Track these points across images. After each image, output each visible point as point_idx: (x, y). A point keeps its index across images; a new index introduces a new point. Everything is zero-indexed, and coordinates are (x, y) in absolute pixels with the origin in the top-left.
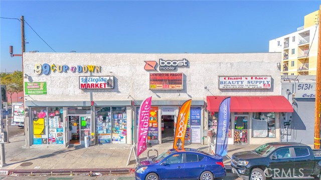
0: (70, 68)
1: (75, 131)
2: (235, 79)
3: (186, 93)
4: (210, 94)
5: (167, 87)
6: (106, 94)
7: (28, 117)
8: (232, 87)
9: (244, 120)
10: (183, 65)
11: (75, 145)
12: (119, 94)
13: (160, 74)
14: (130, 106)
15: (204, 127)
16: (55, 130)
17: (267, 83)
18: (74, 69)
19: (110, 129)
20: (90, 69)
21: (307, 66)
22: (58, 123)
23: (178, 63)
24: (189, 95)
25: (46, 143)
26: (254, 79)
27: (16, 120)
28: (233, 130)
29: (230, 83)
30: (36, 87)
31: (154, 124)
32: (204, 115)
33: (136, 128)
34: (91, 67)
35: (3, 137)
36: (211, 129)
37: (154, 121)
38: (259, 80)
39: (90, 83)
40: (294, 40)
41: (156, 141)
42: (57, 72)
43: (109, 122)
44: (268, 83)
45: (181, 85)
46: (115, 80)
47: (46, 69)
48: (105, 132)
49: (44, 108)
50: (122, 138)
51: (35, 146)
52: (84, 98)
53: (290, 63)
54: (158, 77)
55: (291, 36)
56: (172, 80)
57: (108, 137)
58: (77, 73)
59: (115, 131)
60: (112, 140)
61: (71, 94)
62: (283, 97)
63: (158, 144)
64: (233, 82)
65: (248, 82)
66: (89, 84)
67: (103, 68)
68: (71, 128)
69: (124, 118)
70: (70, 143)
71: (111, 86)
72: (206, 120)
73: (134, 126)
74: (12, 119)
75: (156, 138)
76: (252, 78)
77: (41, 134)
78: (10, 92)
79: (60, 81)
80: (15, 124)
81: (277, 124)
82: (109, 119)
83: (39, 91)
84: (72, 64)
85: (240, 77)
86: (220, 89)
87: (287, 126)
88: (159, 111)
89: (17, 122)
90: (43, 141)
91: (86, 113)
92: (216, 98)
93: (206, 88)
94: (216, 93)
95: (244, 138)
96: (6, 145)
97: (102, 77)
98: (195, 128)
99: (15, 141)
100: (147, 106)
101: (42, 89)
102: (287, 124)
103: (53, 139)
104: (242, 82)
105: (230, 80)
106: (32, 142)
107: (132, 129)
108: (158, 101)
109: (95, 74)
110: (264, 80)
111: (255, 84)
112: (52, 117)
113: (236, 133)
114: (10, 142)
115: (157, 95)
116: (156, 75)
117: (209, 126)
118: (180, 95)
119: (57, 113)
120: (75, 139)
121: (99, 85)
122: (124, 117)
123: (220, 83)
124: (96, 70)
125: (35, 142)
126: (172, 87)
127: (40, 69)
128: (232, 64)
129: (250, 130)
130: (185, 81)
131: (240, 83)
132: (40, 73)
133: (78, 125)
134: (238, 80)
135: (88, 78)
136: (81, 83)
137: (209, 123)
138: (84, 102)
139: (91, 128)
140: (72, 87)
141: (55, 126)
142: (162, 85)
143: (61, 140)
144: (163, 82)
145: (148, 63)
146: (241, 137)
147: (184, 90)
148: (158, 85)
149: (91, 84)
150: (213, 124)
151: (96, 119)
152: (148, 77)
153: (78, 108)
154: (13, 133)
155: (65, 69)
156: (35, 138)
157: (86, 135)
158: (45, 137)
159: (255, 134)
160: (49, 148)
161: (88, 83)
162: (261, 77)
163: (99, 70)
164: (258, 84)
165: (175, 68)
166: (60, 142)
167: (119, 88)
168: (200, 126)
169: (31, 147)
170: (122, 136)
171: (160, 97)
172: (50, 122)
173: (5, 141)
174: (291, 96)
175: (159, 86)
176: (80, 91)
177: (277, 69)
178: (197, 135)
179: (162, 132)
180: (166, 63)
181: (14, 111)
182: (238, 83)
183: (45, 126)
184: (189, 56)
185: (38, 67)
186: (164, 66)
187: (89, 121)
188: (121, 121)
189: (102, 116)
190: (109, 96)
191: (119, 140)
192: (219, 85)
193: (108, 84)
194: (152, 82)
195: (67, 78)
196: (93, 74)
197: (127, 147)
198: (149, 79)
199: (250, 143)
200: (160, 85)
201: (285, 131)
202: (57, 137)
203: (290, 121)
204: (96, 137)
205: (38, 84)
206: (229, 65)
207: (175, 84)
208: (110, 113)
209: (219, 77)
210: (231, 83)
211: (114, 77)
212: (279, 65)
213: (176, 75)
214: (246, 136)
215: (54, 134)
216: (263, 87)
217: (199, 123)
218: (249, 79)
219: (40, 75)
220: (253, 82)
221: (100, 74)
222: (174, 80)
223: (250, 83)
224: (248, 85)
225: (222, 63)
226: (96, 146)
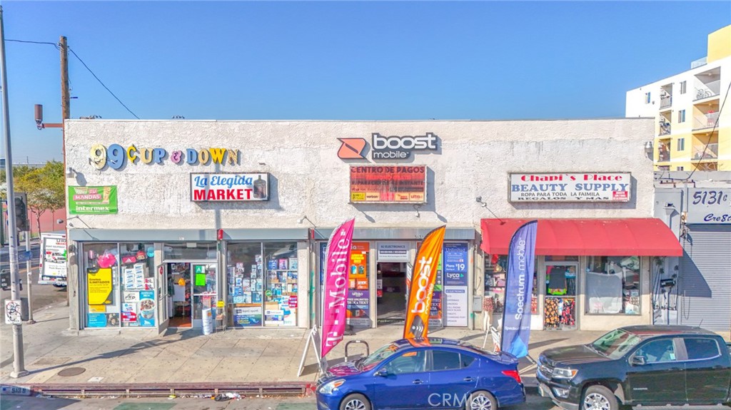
0: (170, 154)
1: (180, 296)
2: (546, 179)
3: (434, 211)
4: (488, 215)
5: (390, 197)
6: (251, 213)
7: (76, 266)
8: (540, 197)
9: (567, 274)
10: (427, 148)
11: (181, 328)
12: (281, 214)
13: (374, 169)
14: (305, 241)
15: (474, 290)
16: (137, 295)
17: (620, 188)
18: (178, 157)
19: (261, 293)
20: (214, 157)
21: (715, 150)
22: (142, 279)
23: (414, 142)
24: (439, 217)
25: (117, 324)
26: (591, 180)
27: (48, 272)
28: (541, 297)
29: (536, 190)
30: (94, 197)
31: (359, 283)
32: (475, 263)
33: (319, 291)
34: (218, 152)
35: (19, 310)
36: (492, 294)
37: (361, 276)
38: (602, 182)
39: (215, 188)
40: (683, 90)
41: (364, 321)
42: (140, 163)
43: (258, 276)
44: (623, 189)
45: (421, 194)
46: (272, 182)
47: (117, 157)
48: (249, 300)
49: (112, 244)
50: (287, 313)
51: (91, 331)
52: (199, 222)
53: (674, 144)
54: (369, 176)
55: (676, 80)
56: (401, 183)
57: (255, 311)
58: (185, 165)
59: (272, 298)
60: (265, 318)
61: (172, 213)
62: (659, 221)
63: (369, 327)
64: (541, 186)
65: (577, 185)
66: (212, 191)
67: (245, 155)
68: (171, 291)
69: (291, 269)
70: (170, 325)
71: (263, 196)
72: (480, 274)
73: (314, 285)
74: (41, 269)
75: (365, 315)
76: (586, 178)
77: (104, 304)
78: (37, 208)
79: (146, 184)
80: (46, 281)
81: (645, 283)
82: (258, 271)
83: (100, 206)
84: (175, 145)
85: (558, 176)
86: (513, 203)
87: (667, 289)
88: (372, 252)
89: (51, 277)
90: (108, 320)
91: (204, 258)
92: (502, 222)
93: (479, 200)
94: (503, 211)
95: (568, 316)
96: (26, 328)
97: (242, 175)
98: (454, 291)
99: (47, 318)
100: (343, 241)
101: (106, 201)
102: (667, 285)
103: (133, 314)
104: (563, 187)
105: (535, 182)
106: (84, 322)
107: (310, 293)
108: (369, 230)
109: (227, 167)
110: (613, 181)
111: (592, 191)
112: (130, 266)
113: (549, 304)
114: (35, 322)
115: (367, 217)
116: (364, 169)
117: (487, 288)
118: (419, 216)
119: (140, 257)
120: (180, 315)
121: (235, 194)
122: (291, 265)
123: (512, 188)
124: (228, 159)
125: (92, 320)
126: (402, 198)
127: (103, 155)
128: (539, 145)
129: (582, 297)
130: (431, 184)
131: (558, 189)
132: (102, 165)
133: (188, 284)
134: (554, 182)
135: (211, 176)
136: (195, 188)
137: (486, 279)
138: (202, 232)
139: (217, 290)
140: (175, 197)
141: (135, 286)
142: (377, 194)
143: (148, 317)
144: (380, 187)
145: (345, 143)
146: (560, 312)
147: (429, 205)
148: (368, 194)
149: (218, 191)
150: (495, 283)
151: (227, 270)
152: (347, 175)
153: (189, 245)
154: (41, 302)
155: (159, 156)
156: (90, 312)
157: (206, 307)
158: (114, 309)
159: (593, 308)
160: (122, 336)
161: (212, 187)
162: (607, 175)
163: (235, 159)
164: (600, 190)
165: (409, 154)
166: (146, 322)
167: (281, 199)
168: (465, 288)
169: (82, 333)
170: (287, 308)
171: (373, 221)
172: (125, 276)
173: (23, 320)
174: (676, 219)
175: (371, 196)
176: (193, 206)
177: (643, 155)
178: (459, 309)
179: (379, 301)
180: (387, 143)
181: (44, 250)
182: (553, 189)
183: (113, 286)
184: (441, 127)
185: (97, 152)
186: (382, 151)
187: (213, 276)
188: (285, 274)
189: (241, 265)
190: (257, 217)
191: (280, 318)
192: (509, 194)
193: (256, 190)
194: (356, 187)
195: (162, 176)
196: (222, 168)
197: (298, 334)
198: (349, 180)
199: (581, 328)
200: (374, 194)
201: (662, 300)
202: (140, 311)
203: (674, 276)
204: (229, 312)
205: (99, 189)
206: (532, 147)
207: (409, 190)
208: (261, 257)
209: (510, 174)
210: (538, 188)
211: (269, 175)
212: (648, 146)
213: (410, 170)
214: (572, 312)
215: (135, 304)
216: (611, 198)
217: (463, 281)
218: (579, 179)
219: (103, 169)
220: (589, 187)
221: (237, 168)
222: (407, 182)
223: (581, 188)
224: (577, 192)
225: (517, 142)
226: (228, 331)
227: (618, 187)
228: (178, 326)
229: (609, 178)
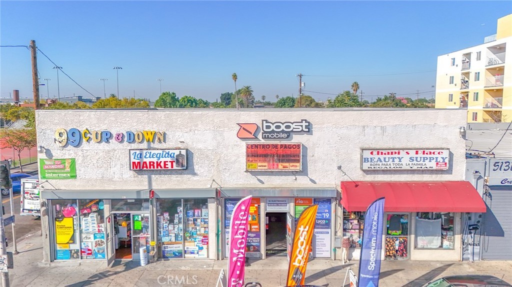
0: (114, 135)
1: (124, 234)
2: (388, 153)
3: (307, 175)
4: (346, 179)
5: (275, 166)
6: (174, 178)
7: (47, 216)
8: (383, 167)
9: (402, 220)
10: (302, 130)
11: (125, 260)
12: (195, 178)
13: (264, 146)
14: (214, 198)
15: (336, 232)
16: (92, 236)
17: (442, 160)
18: (120, 137)
19: (182, 234)
20: (146, 137)
21: (500, 102)
22: (96, 225)
23: (293, 126)
24: (311, 180)
25: (78, 257)
26: (420, 154)
27: (27, 206)
28: (384, 236)
29: (381, 161)
30: (59, 166)
31: (253, 227)
32: (336, 212)
33: (224, 233)
34: (149, 134)
35: (6, 262)
36: (348, 234)
37: (254, 222)
38: (429, 156)
39: (148, 160)
40: (479, 58)
41: (257, 254)
42: (92, 142)
43: (180, 222)
44: (444, 161)
45: (298, 164)
46: (189, 155)
47: (75, 138)
48: (173, 239)
49: (74, 201)
50: (201, 249)
51: (59, 263)
52: (136, 184)
53: (471, 96)
54: (260, 151)
55: (474, 50)
56: (283, 156)
57: (178, 247)
58: (125, 143)
59: (190, 237)
60: (185, 252)
61: (116, 177)
62: (468, 183)
63: (260, 258)
64: (385, 158)
65: (410, 158)
66: (146, 162)
67: (169, 135)
68: (117, 231)
69: (203, 217)
70: (116, 258)
71: (182, 166)
72: (340, 221)
73: (220, 229)
74: (22, 204)
75: (257, 249)
76: (417, 153)
77: (68, 243)
78: (18, 147)
79: (97, 158)
80: (26, 213)
81: (457, 226)
82: (180, 219)
83: (63, 173)
84: (118, 129)
85: (397, 151)
86: (364, 171)
87: (473, 231)
88: (262, 205)
89: (30, 210)
90: (72, 254)
91: (140, 209)
92: (356, 184)
93: (340, 168)
94: (357, 176)
95: (402, 250)
97: (167, 151)
98: (321, 233)
100: (243, 213)
101: (68, 169)
102: (473, 228)
103: (89, 250)
104: (400, 159)
105: (380, 156)
106: (54, 256)
107: (217, 235)
108: (260, 190)
109: (156, 145)
110: (437, 155)
111: (421, 162)
112: (85, 215)
113: (389, 242)
114: (19, 253)
115: (259, 180)
116: (256, 146)
117: (345, 230)
118: (296, 179)
119: (94, 209)
120: (124, 248)
121: (162, 164)
122: (203, 214)
123: (363, 160)
124: (157, 139)
125: (59, 255)
126: (284, 167)
127: (65, 136)
128: (383, 129)
129: (413, 236)
130: (305, 156)
131: (397, 161)
132: (64, 143)
133: (129, 225)
134: (394, 156)
135: (145, 152)
136: (133, 160)
137: (344, 223)
138: (138, 192)
139: (150, 232)
140: (119, 166)
141: (91, 230)
142: (266, 164)
143: (101, 252)
144: (268, 159)
145: (243, 127)
146: (397, 248)
147: (304, 172)
148: (259, 164)
149: (150, 162)
150: (351, 226)
151: (157, 218)
152: (244, 150)
153: (129, 201)
155: (106, 137)
156: (58, 249)
157: (143, 246)
158: (75, 247)
159: (420, 245)
160: (82, 267)
161: (145, 160)
162: (432, 151)
163: (162, 138)
164: (427, 162)
165: (289, 135)
166: (99, 256)
167: (196, 167)
168: (329, 230)
169: (53, 265)
170: (201, 245)
171: (263, 183)
172: (83, 223)
174: (481, 182)
175: (261, 165)
176: (132, 173)
177: (459, 137)
178: (324, 245)
180: (273, 127)
182: (393, 161)
183: (74, 231)
184: (312, 116)
185: (61, 135)
186: (270, 132)
187: (147, 221)
188: (199, 221)
189: (167, 214)
190: (178, 181)
191: (196, 252)
192: (361, 164)
193: (178, 161)
194: (251, 159)
195: (109, 152)
196: (152, 145)
197: (209, 265)
198: (245, 154)
199: (412, 258)
200: (264, 164)
201: (469, 239)
202: (94, 248)
203: (478, 222)
204: (159, 248)
205: (62, 161)
206: (379, 130)
207: (289, 161)
208: (182, 209)
209: (363, 150)
210: (382, 160)
211: (187, 150)
212: (462, 130)
213: (290, 147)
214: (405, 247)
215: (90, 243)
216: (435, 167)
217: (328, 225)
218: (412, 153)
219: (65, 146)
220: (419, 159)
221: (164, 146)
222: (288, 156)
223: (413, 160)
224: (411, 163)
225: (368, 126)
226: (158, 262)
227: (440, 160)
228: (122, 258)
229: (434, 153)
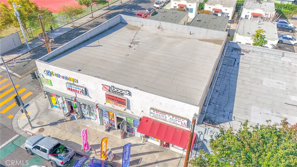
0: (61, 76)
2: (161, 114)
3: (130, 110)
4: (144, 115)
5: (117, 104)
8: (159, 118)
10: (127, 94)
12: (91, 98)
17: (184, 123)
19: (89, 113)
23: (123, 92)
24: (132, 112)
25: (59, 108)
26: (175, 118)
30: (47, 81)
33: (102, 118)
34: (72, 79)
37: (112, 118)
39: (72, 88)
41: (114, 127)
42: (55, 76)
43: (87, 109)
45: (125, 106)
46: (87, 90)
47: (49, 73)
48: (86, 114)
51: (54, 109)
54: (111, 97)
56: (119, 101)
57: (88, 116)
58: (65, 80)
59: (92, 115)
60: (91, 118)
63: (115, 129)
67: (79, 81)
70: (70, 113)
71: (84, 94)
73: (100, 116)
77: (55, 104)
79: (57, 82)
83: (49, 83)
85: (164, 114)
86: (151, 116)
88: (115, 114)
90: (57, 107)
93: (142, 111)
94: (148, 116)
95: (167, 146)
97: (78, 87)
102: (196, 150)
106: (52, 106)
111: (175, 121)
113: (162, 141)
115: (112, 106)
116: (109, 95)
121: (77, 91)
123: (151, 113)
124: (75, 82)
126: (120, 105)
128: (161, 103)
130: (128, 104)
131: (164, 117)
135: (71, 85)
136: (68, 87)
138: (72, 98)
142: (113, 102)
145: (104, 86)
148: (111, 102)
155: (58, 76)
158: (58, 105)
159: (174, 147)
164: (177, 122)
165: (122, 94)
167: (90, 95)
169: (52, 109)
170: (95, 118)
171: (114, 107)
174: (202, 136)
176: (68, 90)
180: (116, 90)
183: (56, 101)
185: (45, 71)
186: (114, 91)
189: (83, 106)
190: (84, 97)
191: (94, 120)
193: (82, 92)
194: (108, 99)
195: (60, 80)
197: (96, 127)
198: (105, 96)
199: (171, 149)
200: (112, 102)
205: (47, 79)
206: (159, 103)
207: (122, 104)
209: (150, 109)
210: (158, 115)
211: (86, 88)
213: (122, 99)
216: (181, 125)
218: (171, 117)
219: (47, 75)
221: (78, 84)
222: (121, 102)
223: (171, 119)
224: (170, 120)
226: (82, 119)
228: (72, 113)
229: (180, 120)
